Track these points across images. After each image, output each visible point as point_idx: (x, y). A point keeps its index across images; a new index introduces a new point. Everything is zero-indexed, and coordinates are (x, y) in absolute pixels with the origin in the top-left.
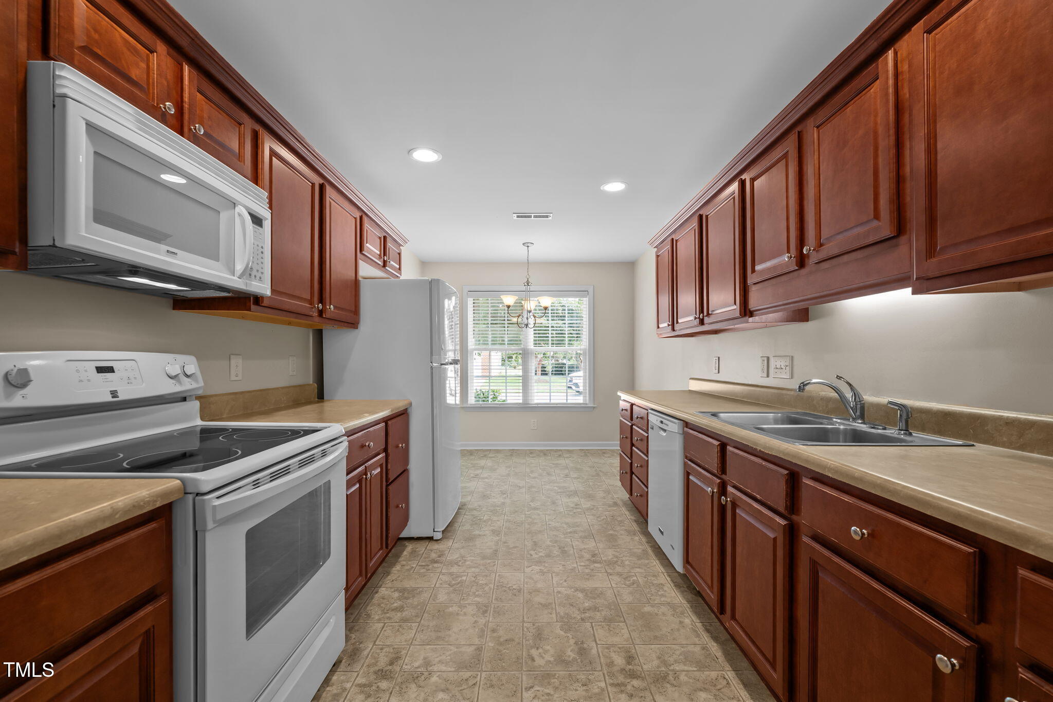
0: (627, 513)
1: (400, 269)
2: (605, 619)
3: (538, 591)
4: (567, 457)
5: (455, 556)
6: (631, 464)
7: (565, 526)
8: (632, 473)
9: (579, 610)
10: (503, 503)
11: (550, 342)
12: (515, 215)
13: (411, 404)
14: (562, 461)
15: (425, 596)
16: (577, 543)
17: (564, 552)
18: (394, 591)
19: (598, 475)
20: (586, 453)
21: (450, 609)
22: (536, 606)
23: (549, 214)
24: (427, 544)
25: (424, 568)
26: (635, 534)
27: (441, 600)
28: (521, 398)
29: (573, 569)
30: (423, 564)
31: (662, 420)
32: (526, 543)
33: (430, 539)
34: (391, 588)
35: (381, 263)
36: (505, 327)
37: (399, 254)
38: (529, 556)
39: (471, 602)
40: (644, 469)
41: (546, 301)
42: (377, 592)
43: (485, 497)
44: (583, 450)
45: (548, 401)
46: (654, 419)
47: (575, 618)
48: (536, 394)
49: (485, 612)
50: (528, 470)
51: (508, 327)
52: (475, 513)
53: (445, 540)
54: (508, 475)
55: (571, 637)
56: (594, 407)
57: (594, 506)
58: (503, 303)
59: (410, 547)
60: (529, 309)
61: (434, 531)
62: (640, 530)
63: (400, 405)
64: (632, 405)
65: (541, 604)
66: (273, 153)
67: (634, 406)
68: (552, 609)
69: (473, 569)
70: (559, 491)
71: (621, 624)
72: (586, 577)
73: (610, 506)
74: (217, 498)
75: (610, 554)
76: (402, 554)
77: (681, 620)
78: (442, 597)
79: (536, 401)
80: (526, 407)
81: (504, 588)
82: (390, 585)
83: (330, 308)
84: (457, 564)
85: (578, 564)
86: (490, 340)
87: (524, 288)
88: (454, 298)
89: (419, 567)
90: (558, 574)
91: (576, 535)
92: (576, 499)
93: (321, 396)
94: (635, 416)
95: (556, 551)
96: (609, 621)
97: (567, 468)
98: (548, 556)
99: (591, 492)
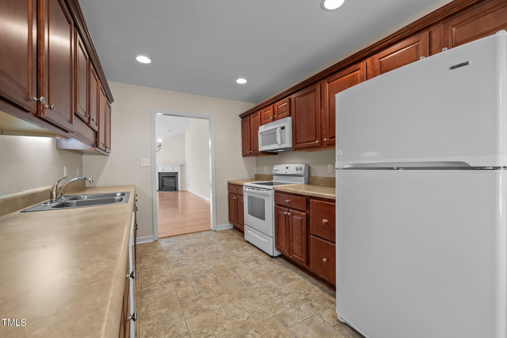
96: (187, 296)
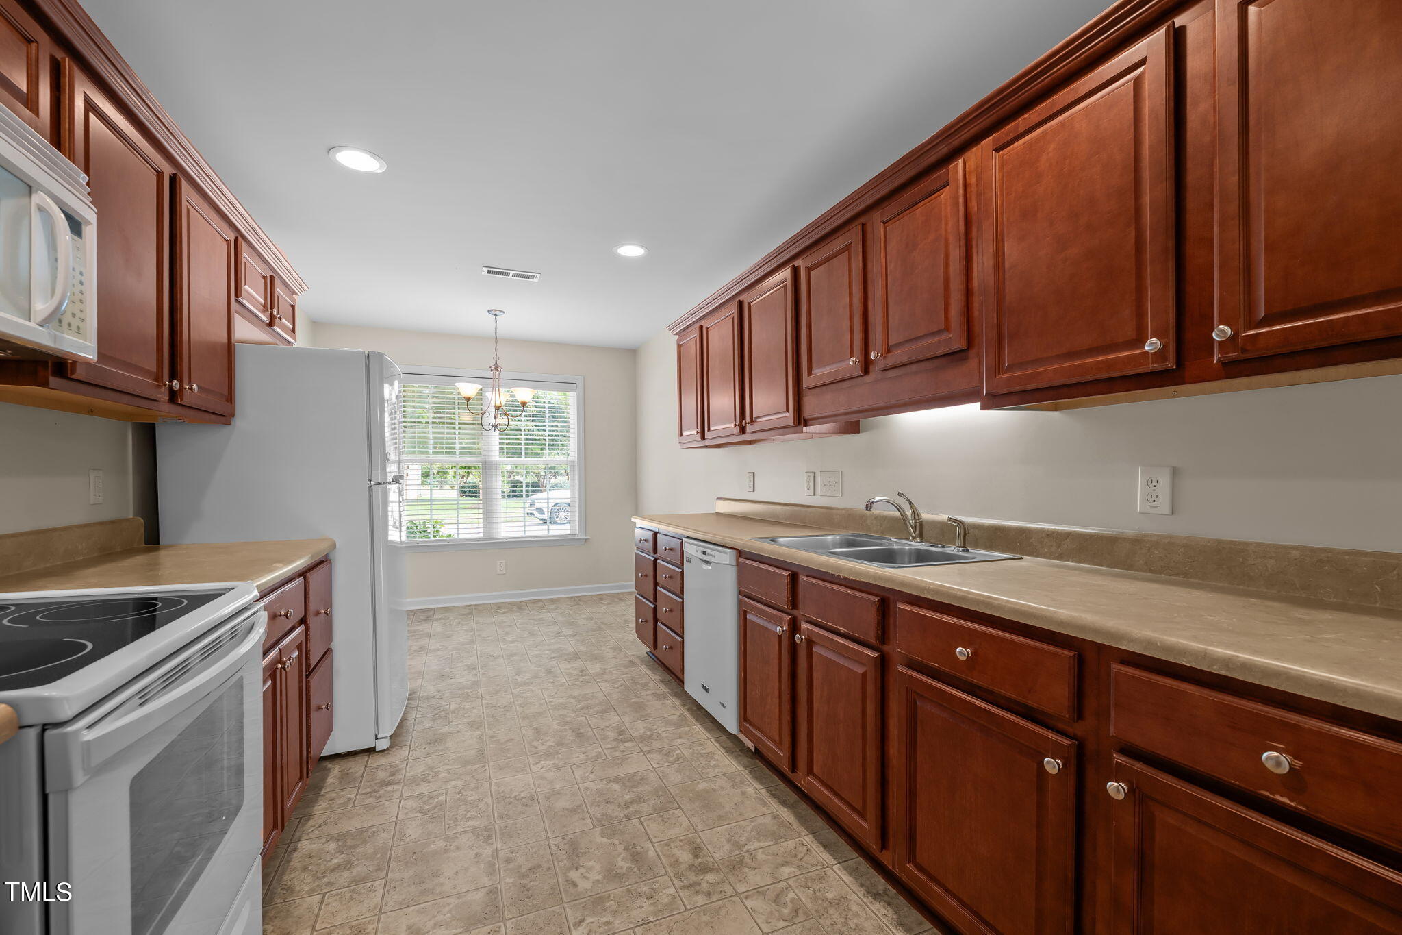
0: (649, 672)
1: (293, 330)
2: (656, 810)
3: (557, 793)
4: (552, 609)
5: (419, 769)
6: (655, 609)
7: (572, 701)
8: (656, 620)
9: (619, 806)
10: (475, 683)
11: (523, 452)
12: (486, 269)
13: (334, 546)
14: (546, 616)
15: (385, 837)
16: (594, 720)
17: (579, 735)
18: (327, 841)
19: (600, 628)
20: (577, 601)
21: (432, 846)
22: (561, 813)
23: (533, 274)
24: (366, 759)
25: (371, 797)
26: (665, 698)
27: (413, 837)
28: (481, 530)
29: (598, 756)
30: (368, 790)
31: (705, 550)
32: (524, 732)
33: (370, 751)
34: (320, 838)
35: (266, 319)
36: (454, 428)
37: (293, 307)
38: (533, 749)
39: (462, 829)
40: (677, 613)
41: (524, 394)
42: (294, 850)
43: (442, 677)
44: (572, 597)
45: (521, 534)
46: (691, 549)
47: (616, 817)
48: (503, 525)
49: (489, 837)
50: (500, 632)
51: (459, 429)
52: (434, 702)
53: (394, 749)
54: (472, 642)
55: (617, 842)
56: (586, 540)
57: (605, 669)
58: (459, 394)
59: (336, 769)
60: (498, 404)
61: (377, 738)
62: (670, 692)
63: (320, 549)
64: (655, 534)
65: (567, 809)
66: (90, 106)
67: (659, 536)
68: (584, 812)
69: (453, 783)
70: (553, 656)
71: (676, 811)
72: (618, 762)
73: (626, 667)
74: (88, 728)
75: (640, 728)
76: (324, 783)
77: (743, 790)
78: (413, 832)
79: (503, 535)
80: (489, 545)
81: (508, 800)
82: (316, 833)
83: (191, 389)
84: (424, 780)
85: (603, 747)
86: (431, 447)
87: (490, 374)
88: (396, 383)
89: (363, 796)
90: (579, 766)
91: (591, 710)
92: (579, 664)
93: (153, 539)
94: (661, 547)
95: (569, 737)
96: (660, 810)
97: (555, 623)
98: (560, 744)
99: (596, 652)
